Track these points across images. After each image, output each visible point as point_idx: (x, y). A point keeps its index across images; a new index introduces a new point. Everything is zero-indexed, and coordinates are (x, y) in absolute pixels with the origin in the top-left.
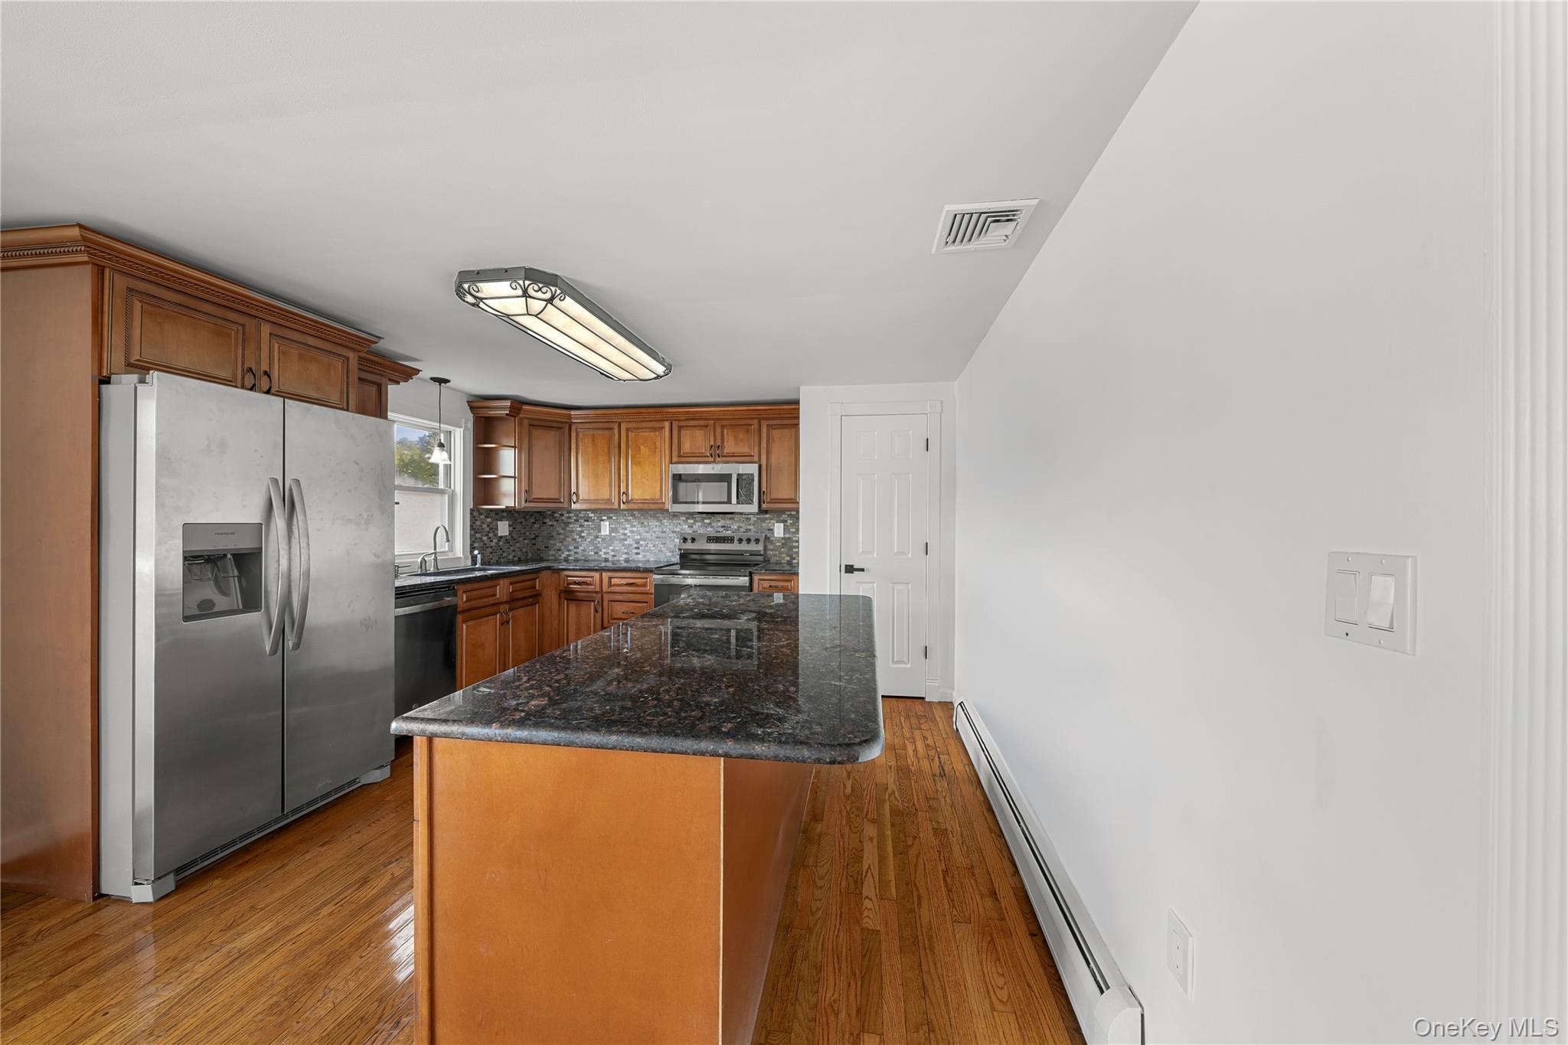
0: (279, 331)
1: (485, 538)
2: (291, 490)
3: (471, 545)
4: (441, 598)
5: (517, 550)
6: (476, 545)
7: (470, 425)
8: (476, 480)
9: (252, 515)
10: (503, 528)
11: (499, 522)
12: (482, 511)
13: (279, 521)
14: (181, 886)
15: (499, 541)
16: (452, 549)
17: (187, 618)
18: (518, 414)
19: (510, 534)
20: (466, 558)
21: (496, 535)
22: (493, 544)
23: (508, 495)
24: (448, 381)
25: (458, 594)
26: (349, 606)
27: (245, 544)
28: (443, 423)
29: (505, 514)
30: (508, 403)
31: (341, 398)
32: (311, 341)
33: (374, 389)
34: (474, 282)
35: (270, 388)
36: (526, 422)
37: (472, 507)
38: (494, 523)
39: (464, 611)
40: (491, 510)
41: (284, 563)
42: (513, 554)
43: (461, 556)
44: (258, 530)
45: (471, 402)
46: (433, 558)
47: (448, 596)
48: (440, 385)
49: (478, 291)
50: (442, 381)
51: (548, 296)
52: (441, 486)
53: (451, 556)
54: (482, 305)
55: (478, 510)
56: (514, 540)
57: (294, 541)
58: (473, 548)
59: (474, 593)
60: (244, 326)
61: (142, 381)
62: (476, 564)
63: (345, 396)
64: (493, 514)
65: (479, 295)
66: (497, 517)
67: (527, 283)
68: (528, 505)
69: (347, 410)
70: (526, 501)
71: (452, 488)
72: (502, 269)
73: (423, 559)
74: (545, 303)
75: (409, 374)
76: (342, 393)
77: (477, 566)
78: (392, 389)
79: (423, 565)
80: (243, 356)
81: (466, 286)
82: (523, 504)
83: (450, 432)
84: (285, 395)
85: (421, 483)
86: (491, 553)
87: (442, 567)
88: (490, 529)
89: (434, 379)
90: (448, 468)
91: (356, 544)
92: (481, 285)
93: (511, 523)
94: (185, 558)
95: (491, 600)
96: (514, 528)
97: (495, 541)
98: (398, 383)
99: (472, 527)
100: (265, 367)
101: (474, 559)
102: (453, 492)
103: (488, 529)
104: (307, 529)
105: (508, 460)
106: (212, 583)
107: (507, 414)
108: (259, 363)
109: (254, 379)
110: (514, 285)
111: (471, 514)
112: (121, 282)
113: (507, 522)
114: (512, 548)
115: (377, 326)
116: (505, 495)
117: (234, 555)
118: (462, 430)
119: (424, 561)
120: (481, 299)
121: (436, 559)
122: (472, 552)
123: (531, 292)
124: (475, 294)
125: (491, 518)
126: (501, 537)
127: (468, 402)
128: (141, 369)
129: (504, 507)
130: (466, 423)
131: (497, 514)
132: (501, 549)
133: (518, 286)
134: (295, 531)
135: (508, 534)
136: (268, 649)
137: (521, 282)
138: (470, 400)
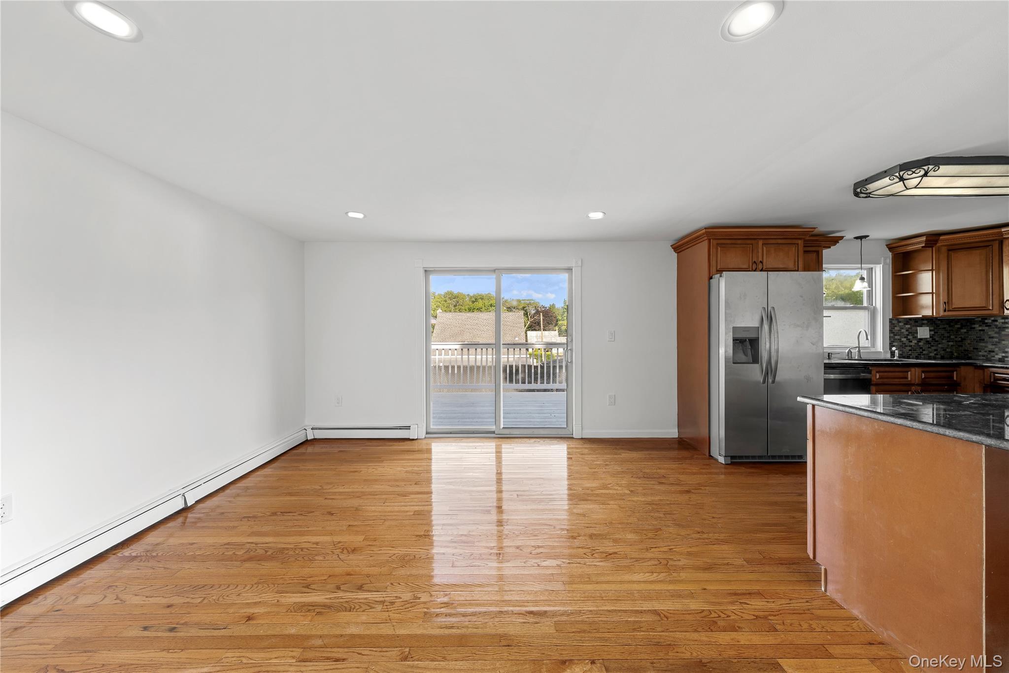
0: (766, 242)
1: (904, 340)
2: (770, 312)
3: (890, 344)
4: (859, 373)
5: (939, 349)
6: (895, 344)
7: (889, 261)
8: (895, 299)
9: (755, 324)
10: (924, 333)
11: (918, 328)
12: (900, 320)
13: (766, 327)
14: (732, 464)
15: (918, 342)
16: (873, 344)
17: (734, 363)
18: (936, 244)
19: (930, 337)
20: (885, 352)
21: (916, 337)
22: (912, 344)
23: (927, 306)
24: (868, 236)
25: (872, 372)
26: (798, 368)
27: (753, 335)
28: (864, 264)
29: (925, 322)
30: (924, 238)
31: (795, 264)
32: (780, 241)
33: (815, 255)
34: (863, 186)
35: (763, 268)
36: (944, 249)
37: (891, 317)
38: (914, 328)
39: (876, 385)
40: (910, 319)
41: (768, 346)
42: (935, 353)
43: (882, 350)
44: (758, 330)
45: (889, 245)
46: (857, 350)
47: (864, 372)
48: (861, 240)
49: (867, 190)
50: (861, 238)
51: (922, 172)
52: (865, 304)
53: (873, 350)
54: (871, 196)
55: (897, 319)
56: (936, 341)
57: (772, 335)
58: (891, 346)
59: (886, 374)
60: (752, 244)
61: (721, 276)
62: (894, 357)
63: (797, 263)
64: (912, 322)
65: (868, 191)
66: (917, 324)
67: (901, 173)
68: (946, 313)
69: (798, 271)
70: (945, 311)
71: (874, 305)
72: (883, 172)
73: (850, 350)
74: (921, 178)
75: (835, 241)
76: (795, 262)
77: (895, 358)
78: (825, 252)
79: (850, 354)
80: (752, 257)
81: (859, 190)
82: (942, 313)
83: (872, 268)
84: (767, 270)
85: (849, 304)
86: (910, 350)
87: (863, 357)
88: (909, 333)
89: (857, 238)
90: (870, 294)
91: (801, 337)
92: (867, 186)
93: (932, 328)
94: (733, 340)
95: (903, 381)
96: (937, 333)
97: (915, 342)
98: (830, 247)
99: (891, 331)
100: (760, 259)
101: (893, 353)
102: (875, 308)
103: (907, 333)
104: (777, 329)
105: (926, 281)
106: (742, 351)
107: (922, 247)
108: (758, 257)
109: (756, 266)
110: (892, 178)
111: (890, 322)
112: (715, 242)
113: (928, 328)
114: (933, 348)
115: (812, 224)
116: (923, 307)
117: (749, 340)
118: (881, 265)
119: (850, 352)
120: (870, 193)
121: (859, 351)
122: (890, 349)
123: (906, 176)
124: (865, 192)
125: (910, 324)
126: (921, 339)
127: (887, 245)
128: (720, 271)
129: (921, 316)
130: (885, 260)
131: (915, 322)
132: (921, 348)
133: (894, 177)
134: (773, 330)
135: (929, 337)
136: (762, 381)
137: (897, 174)
138: (888, 244)
